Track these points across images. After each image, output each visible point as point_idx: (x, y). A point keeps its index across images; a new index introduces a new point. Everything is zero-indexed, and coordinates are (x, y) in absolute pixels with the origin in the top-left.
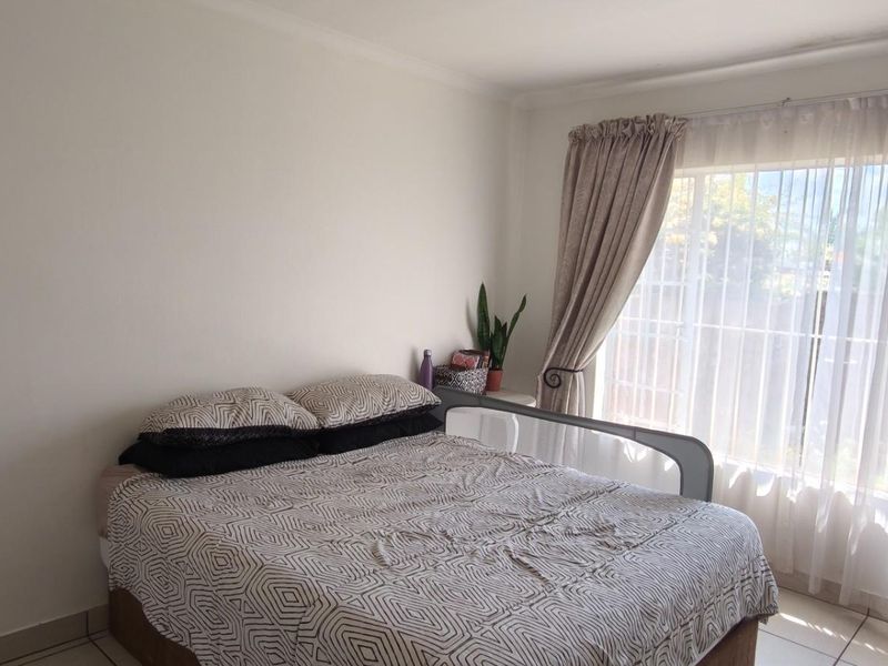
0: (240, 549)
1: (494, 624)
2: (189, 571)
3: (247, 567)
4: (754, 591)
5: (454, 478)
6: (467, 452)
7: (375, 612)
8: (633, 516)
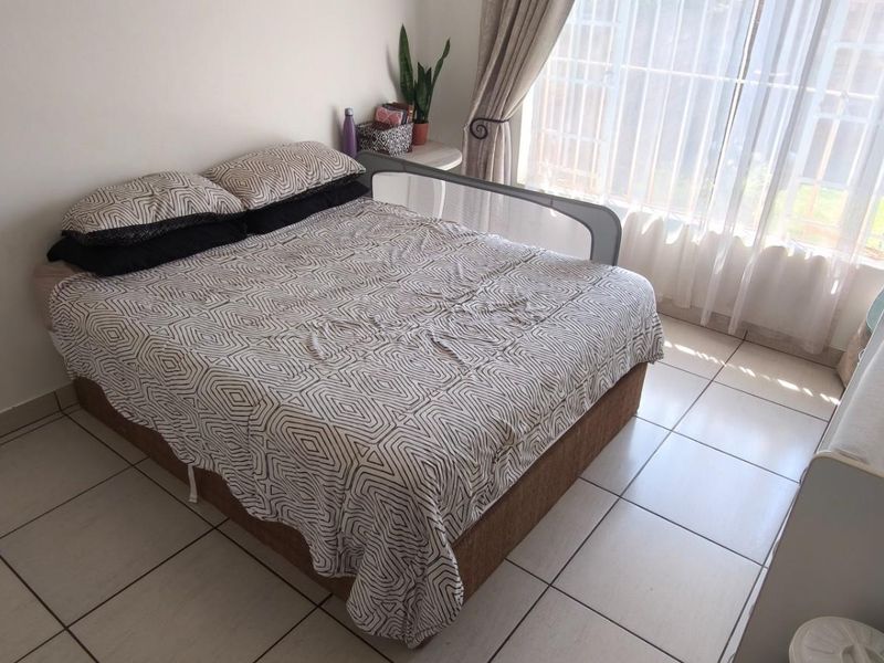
0: (185, 352)
1: (416, 412)
2: (142, 372)
3: (194, 370)
4: (644, 345)
5: (381, 253)
6: (392, 220)
7: (313, 409)
8: (544, 288)
